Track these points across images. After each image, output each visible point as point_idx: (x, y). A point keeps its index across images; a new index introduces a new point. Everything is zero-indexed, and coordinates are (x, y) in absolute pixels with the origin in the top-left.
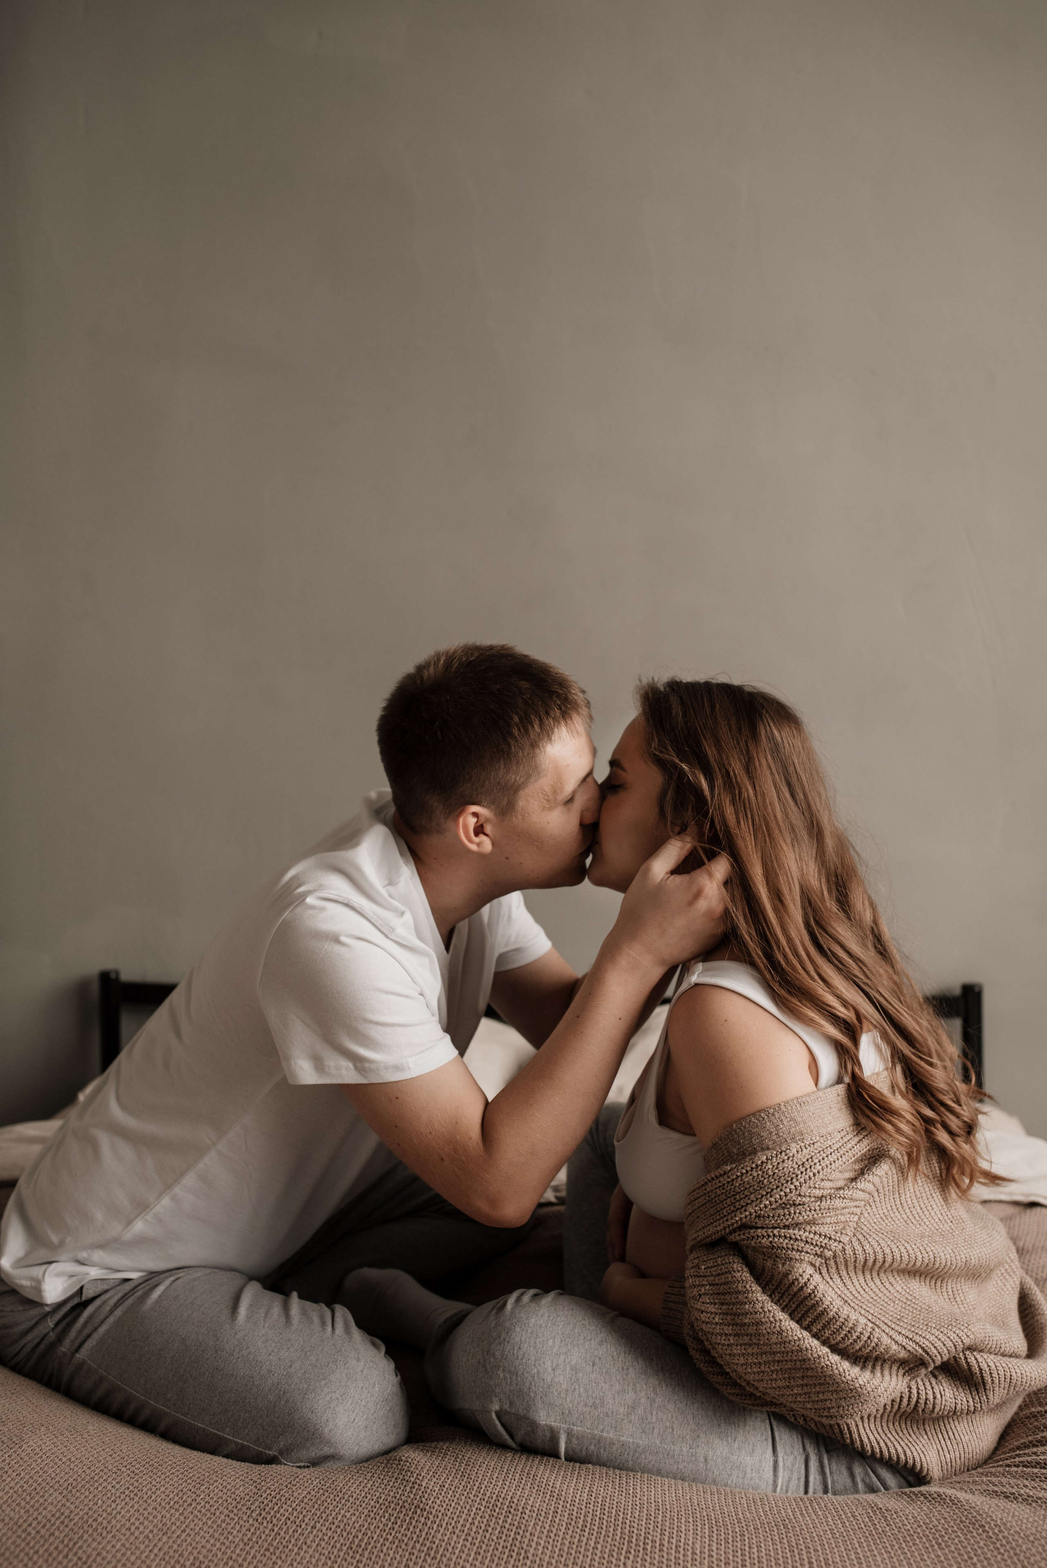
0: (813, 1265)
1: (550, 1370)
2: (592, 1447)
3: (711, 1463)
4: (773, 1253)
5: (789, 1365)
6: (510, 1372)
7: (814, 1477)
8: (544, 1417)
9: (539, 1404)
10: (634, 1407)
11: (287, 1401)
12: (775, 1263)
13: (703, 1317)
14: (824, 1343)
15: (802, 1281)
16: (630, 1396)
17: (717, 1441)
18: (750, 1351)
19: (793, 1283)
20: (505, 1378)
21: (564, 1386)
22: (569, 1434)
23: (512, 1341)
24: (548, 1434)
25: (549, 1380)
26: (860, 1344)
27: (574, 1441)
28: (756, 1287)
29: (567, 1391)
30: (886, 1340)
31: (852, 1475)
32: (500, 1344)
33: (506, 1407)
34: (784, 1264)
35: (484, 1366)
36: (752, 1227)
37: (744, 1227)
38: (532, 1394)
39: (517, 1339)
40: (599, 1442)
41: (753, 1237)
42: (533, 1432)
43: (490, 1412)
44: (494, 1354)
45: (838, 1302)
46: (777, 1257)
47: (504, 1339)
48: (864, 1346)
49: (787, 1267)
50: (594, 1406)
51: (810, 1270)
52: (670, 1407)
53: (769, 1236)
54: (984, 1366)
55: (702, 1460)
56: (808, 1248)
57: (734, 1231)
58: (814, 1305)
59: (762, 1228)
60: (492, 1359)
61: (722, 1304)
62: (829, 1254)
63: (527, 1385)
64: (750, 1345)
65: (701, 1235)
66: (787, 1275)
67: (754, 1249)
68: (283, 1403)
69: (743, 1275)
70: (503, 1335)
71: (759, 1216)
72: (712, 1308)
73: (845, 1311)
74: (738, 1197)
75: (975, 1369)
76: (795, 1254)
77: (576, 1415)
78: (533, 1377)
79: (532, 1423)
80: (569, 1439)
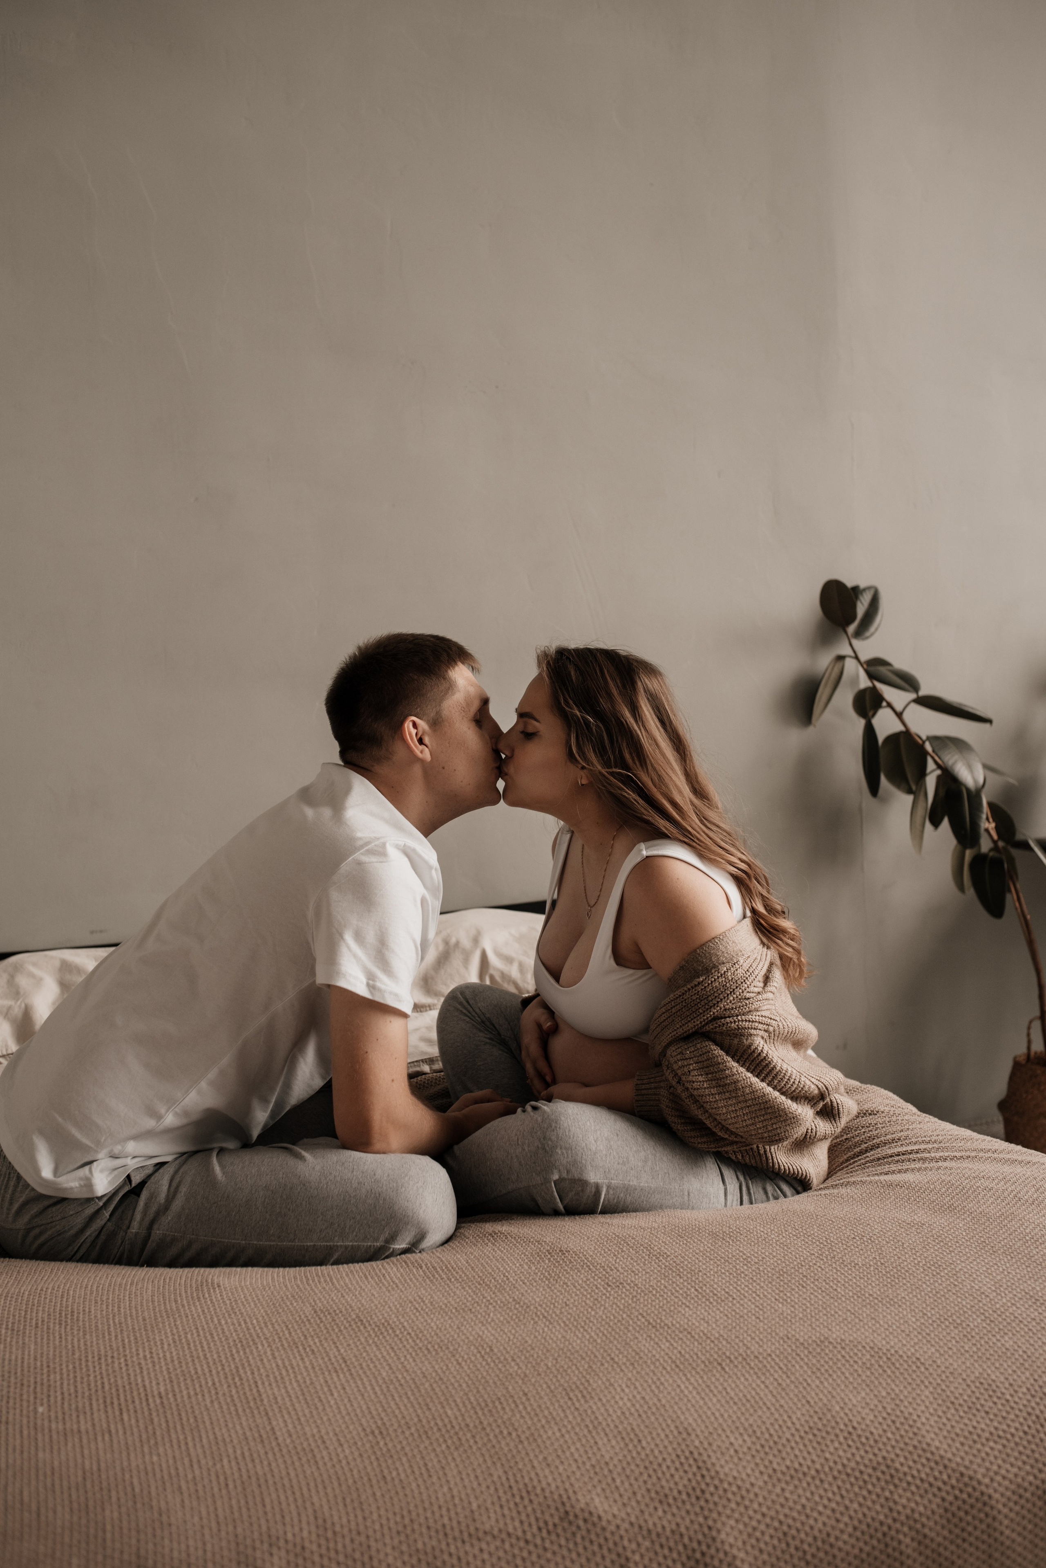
0: (763, 1038)
2: (622, 1195)
3: (692, 1195)
4: (739, 1034)
5: (757, 1107)
6: (566, 1148)
7: (745, 1197)
8: (593, 1177)
9: (589, 1168)
10: (645, 1161)
12: (740, 1041)
13: (695, 1085)
14: (775, 1088)
15: (760, 1049)
16: (642, 1154)
17: (693, 1179)
18: (730, 1102)
19: (754, 1051)
20: (563, 1154)
21: (604, 1152)
22: (609, 1187)
24: (593, 1190)
26: (795, 1086)
27: (611, 1192)
28: (729, 1059)
29: (606, 1155)
30: (808, 1083)
31: (766, 1193)
33: (565, 1175)
34: (747, 1039)
35: (544, 1149)
36: (722, 1018)
37: (716, 1018)
38: (584, 1162)
39: (566, 1125)
40: (627, 1190)
41: (724, 1024)
42: (582, 1191)
43: (550, 1182)
44: (550, 1139)
45: (780, 1061)
48: (796, 1088)
49: (749, 1041)
50: (624, 1164)
51: (762, 1042)
52: (665, 1159)
53: (735, 1022)
54: (839, 1102)
55: (686, 1194)
56: (760, 1026)
57: (707, 1024)
58: (767, 1065)
59: (729, 1017)
60: (550, 1143)
61: (707, 1074)
62: (771, 1029)
63: (580, 1155)
64: (729, 1098)
65: (680, 1032)
66: (750, 1046)
67: (722, 1033)
69: (718, 1052)
70: (554, 1125)
71: (725, 1010)
72: (700, 1078)
73: (785, 1067)
74: (710, 999)
75: (835, 1104)
76: (753, 1031)
77: (613, 1172)
78: (583, 1149)
79: (584, 1183)
80: (607, 1191)
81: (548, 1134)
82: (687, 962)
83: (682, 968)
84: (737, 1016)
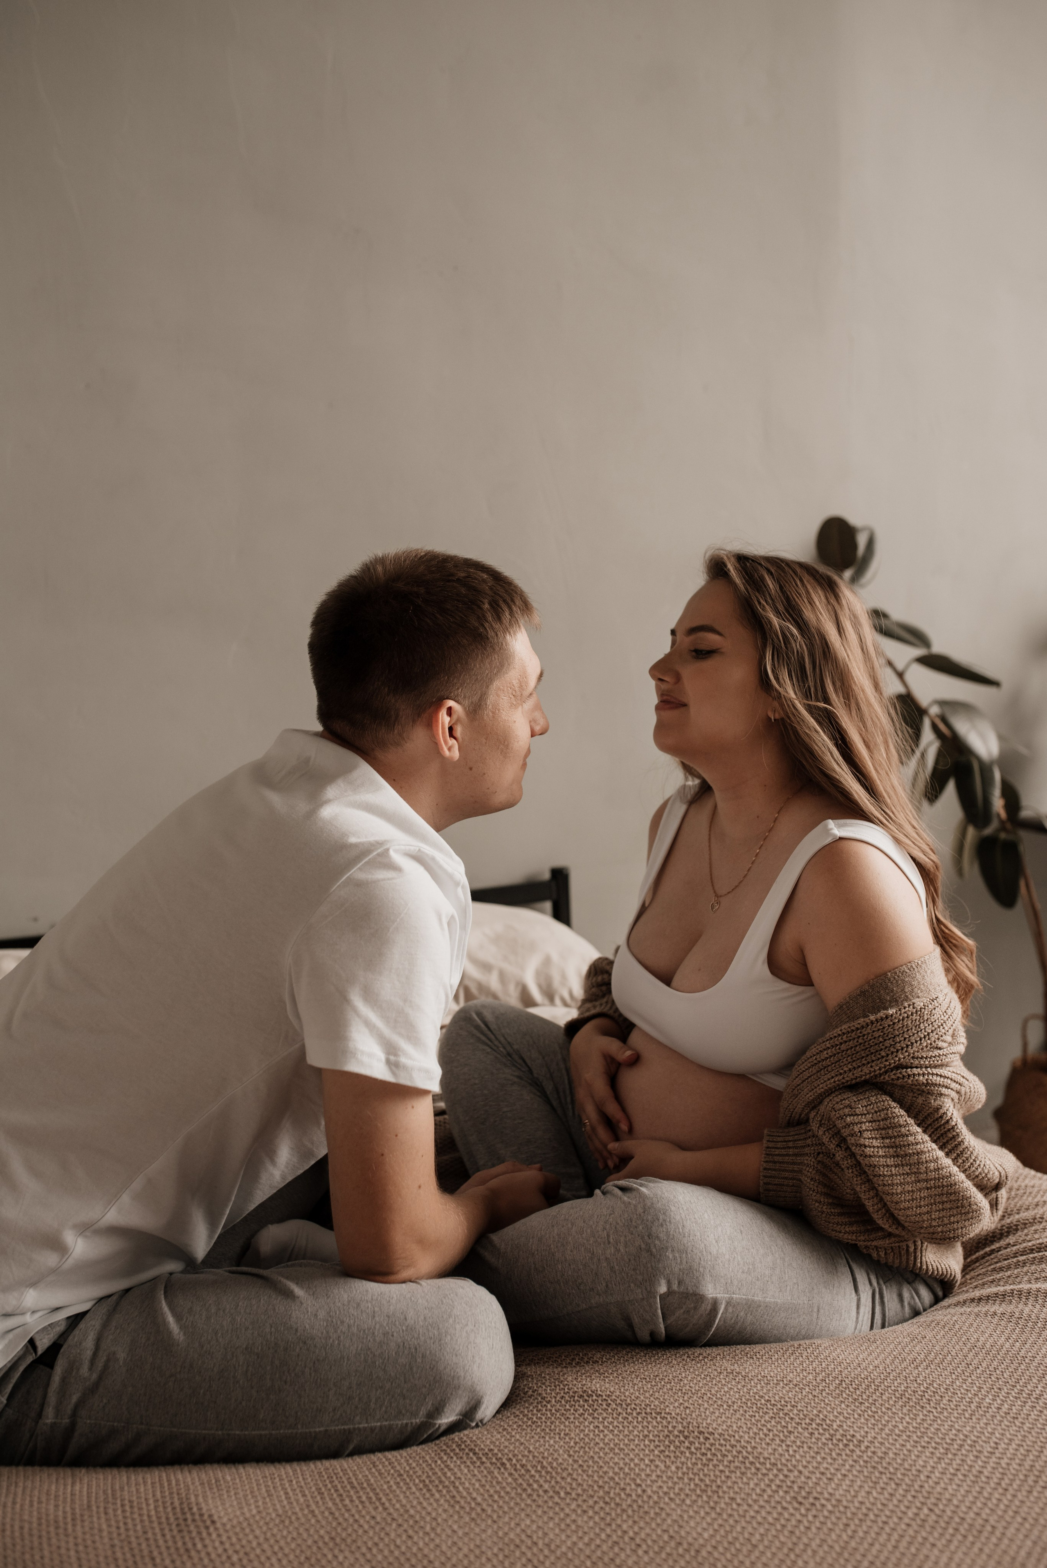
0: (953, 1100)
1: (714, 1242)
4: (927, 1090)
6: (679, 1251)
8: (711, 1290)
9: (708, 1278)
10: (773, 1268)
11: (424, 1356)
12: (927, 1101)
13: (867, 1151)
15: (949, 1113)
16: (770, 1258)
19: (941, 1117)
20: (675, 1258)
21: (727, 1257)
22: (728, 1304)
23: (673, 1221)
24: (709, 1307)
25: (715, 1252)
27: (730, 1309)
28: (912, 1122)
29: (729, 1261)
32: (662, 1225)
33: (675, 1287)
34: (935, 1100)
36: (907, 1067)
37: (901, 1066)
38: (701, 1269)
41: (909, 1075)
42: (695, 1308)
43: (654, 1301)
44: (658, 1237)
46: (929, 1093)
47: (665, 1220)
49: (938, 1102)
50: (749, 1272)
51: (952, 1106)
53: (924, 1075)
56: (953, 1085)
57: (886, 1072)
58: (954, 1137)
59: (917, 1067)
61: (884, 1138)
63: (697, 1260)
64: (909, 1174)
66: (938, 1109)
68: (419, 1360)
69: (899, 1110)
70: (661, 1217)
71: (915, 1057)
72: (875, 1142)
76: (944, 1090)
77: (735, 1283)
78: (701, 1252)
79: (699, 1298)
80: (726, 1309)
81: (654, 1229)
82: (872, 987)
83: (863, 993)
84: (926, 1067)
